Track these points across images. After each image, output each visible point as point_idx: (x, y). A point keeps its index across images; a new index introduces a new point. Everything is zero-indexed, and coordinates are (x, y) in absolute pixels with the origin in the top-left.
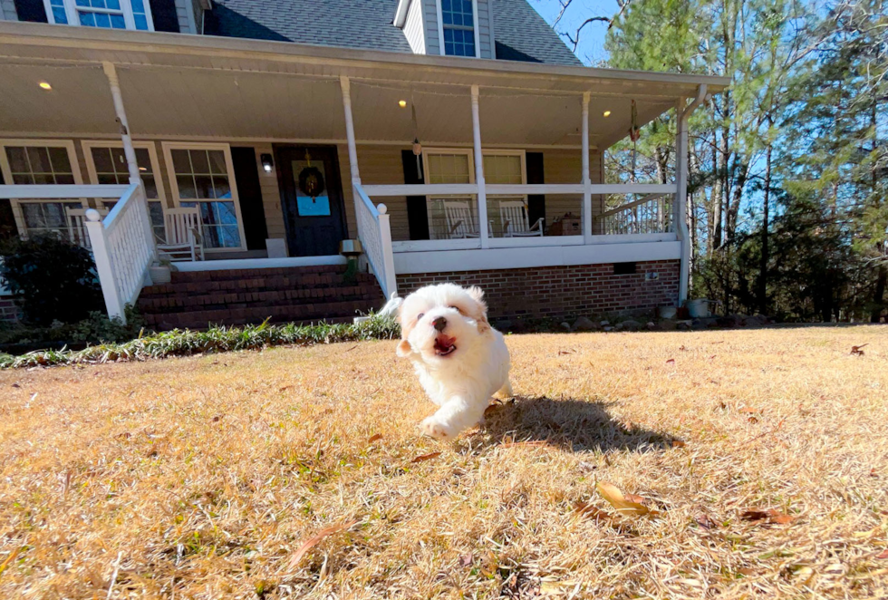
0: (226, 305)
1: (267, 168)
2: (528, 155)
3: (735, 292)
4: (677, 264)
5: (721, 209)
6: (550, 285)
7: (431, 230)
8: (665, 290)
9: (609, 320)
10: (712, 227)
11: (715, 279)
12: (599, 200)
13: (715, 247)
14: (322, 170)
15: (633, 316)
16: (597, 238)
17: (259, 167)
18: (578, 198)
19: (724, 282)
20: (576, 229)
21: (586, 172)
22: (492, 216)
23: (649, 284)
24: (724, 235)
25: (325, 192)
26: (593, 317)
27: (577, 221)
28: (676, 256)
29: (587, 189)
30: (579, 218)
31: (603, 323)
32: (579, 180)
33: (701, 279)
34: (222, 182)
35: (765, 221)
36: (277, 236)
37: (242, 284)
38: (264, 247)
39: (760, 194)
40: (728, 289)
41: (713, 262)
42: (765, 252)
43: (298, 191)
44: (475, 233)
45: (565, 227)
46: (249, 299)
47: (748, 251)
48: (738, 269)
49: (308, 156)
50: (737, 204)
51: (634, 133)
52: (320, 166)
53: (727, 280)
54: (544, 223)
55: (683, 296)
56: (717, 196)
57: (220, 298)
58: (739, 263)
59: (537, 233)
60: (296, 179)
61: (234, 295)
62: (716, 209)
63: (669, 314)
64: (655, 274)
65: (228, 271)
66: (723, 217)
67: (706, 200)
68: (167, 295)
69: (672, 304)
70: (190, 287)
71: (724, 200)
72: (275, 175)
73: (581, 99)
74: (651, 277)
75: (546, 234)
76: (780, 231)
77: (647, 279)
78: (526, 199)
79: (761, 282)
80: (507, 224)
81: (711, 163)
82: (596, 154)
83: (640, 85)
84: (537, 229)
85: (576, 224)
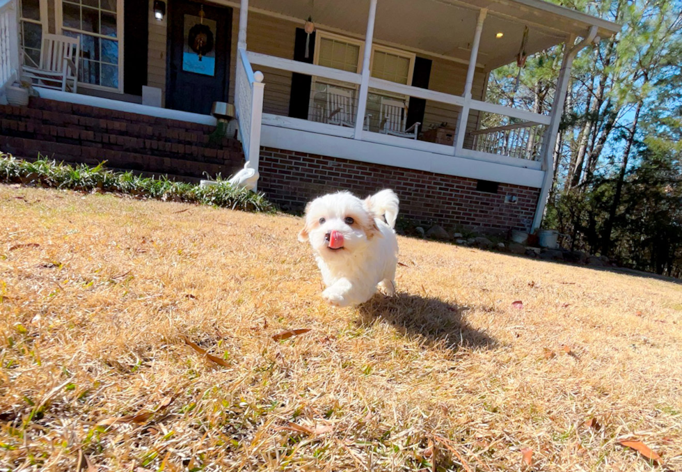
0: (80, 141)
1: (159, 15)
2: (417, 59)
3: (583, 229)
4: (537, 192)
5: (585, 151)
6: (414, 188)
7: (311, 111)
8: (521, 215)
9: (463, 233)
10: (574, 166)
11: (568, 214)
12: (476, 116)
13: (573, 185)
14: (213, 30)
15: (487, 234)
16: (466, 151)
17: (150, 13)
18: (457, 110)
19: (575, 218)
20: (449, 140)
21: (469, 86)
22: (372, 110)
23: (507, 206)
24: (583, 175)
25: (213, 54)
26: (448, 227)
27: (451, 132)
28: (538, 185)
29: (467, 103)
30: (454, 130)
31: (457, 235)
32: (460, 92)
33: (555, 212)
34: (111, 20)
35: (623, 171)
36: (155, 85)
37: (103, 123)
38: (139, 93)
39: (624, 143)
40: (577, 225)
41: (569, 198)
42: (617, 199)
43: (186, 47)
44: (350, 123)
45: (439, 135)
46: (106, 140)
47: (603, 193)
48: (590, 209)
49: (202, 13)
50: (600, 150)
51: (520, 59)
52: (212, 25)
53: (578, 217)
54: (420, 127)
55: (537, 224)
56: (584, 138)
57: (74, 133)
58: (591, 204)
59: (411, 135)
60: (186, 34)
61: (91, 133)
62: (581, 150)
63: (521, 238)
64: (515, 198)
65: (92, 108)
66: (586, 159)
67: (573, 139)
68: (19, 117)
69: (525, 230)
70: (46, 115)
71: (590, 143)
72: (165, 24)
73: (478, 15)
74: (510, 201)
75: (419, 138)
76: (635, 182)
77: (506, 201)
78: (408, 99)
79: (608, 225)
80: (385, 121)
81: (585, 106)
82: (482, 73)
83: (536, 13)
84: (412, 132)
85: (450, 135)
